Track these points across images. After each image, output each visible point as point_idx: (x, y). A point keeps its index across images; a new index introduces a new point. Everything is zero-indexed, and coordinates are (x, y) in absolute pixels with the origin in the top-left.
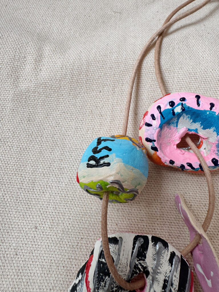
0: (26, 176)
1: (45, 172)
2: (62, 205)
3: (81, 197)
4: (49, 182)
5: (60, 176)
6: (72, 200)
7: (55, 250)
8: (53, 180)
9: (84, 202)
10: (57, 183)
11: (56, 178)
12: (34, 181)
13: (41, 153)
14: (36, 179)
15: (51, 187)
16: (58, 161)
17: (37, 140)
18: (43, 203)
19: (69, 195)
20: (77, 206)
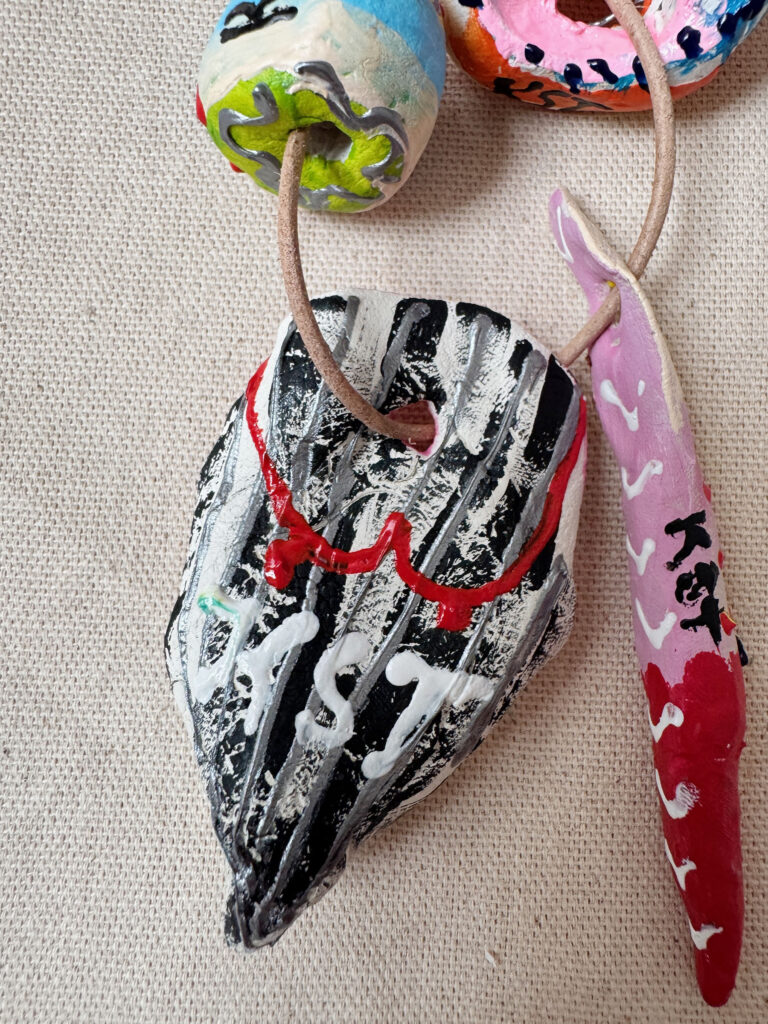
0: (39, 155)
1: (101, 142)
2: (169, 243)
3: (231, 217)
4: (118, 174)
5: (154, 154)
6: (201, 230)
7: (159, 375)
8: (134, 167)
9: (241, 233)
10: (148, 174)
11: (141, 161)
12: (69, 171)
13: (80, 75)
14: (75, 166)
15: (129, 191)
16: (144, 101)
17: (62, 28)
18: (107, 239)
19: (190, 214)
20: (218, 245)
